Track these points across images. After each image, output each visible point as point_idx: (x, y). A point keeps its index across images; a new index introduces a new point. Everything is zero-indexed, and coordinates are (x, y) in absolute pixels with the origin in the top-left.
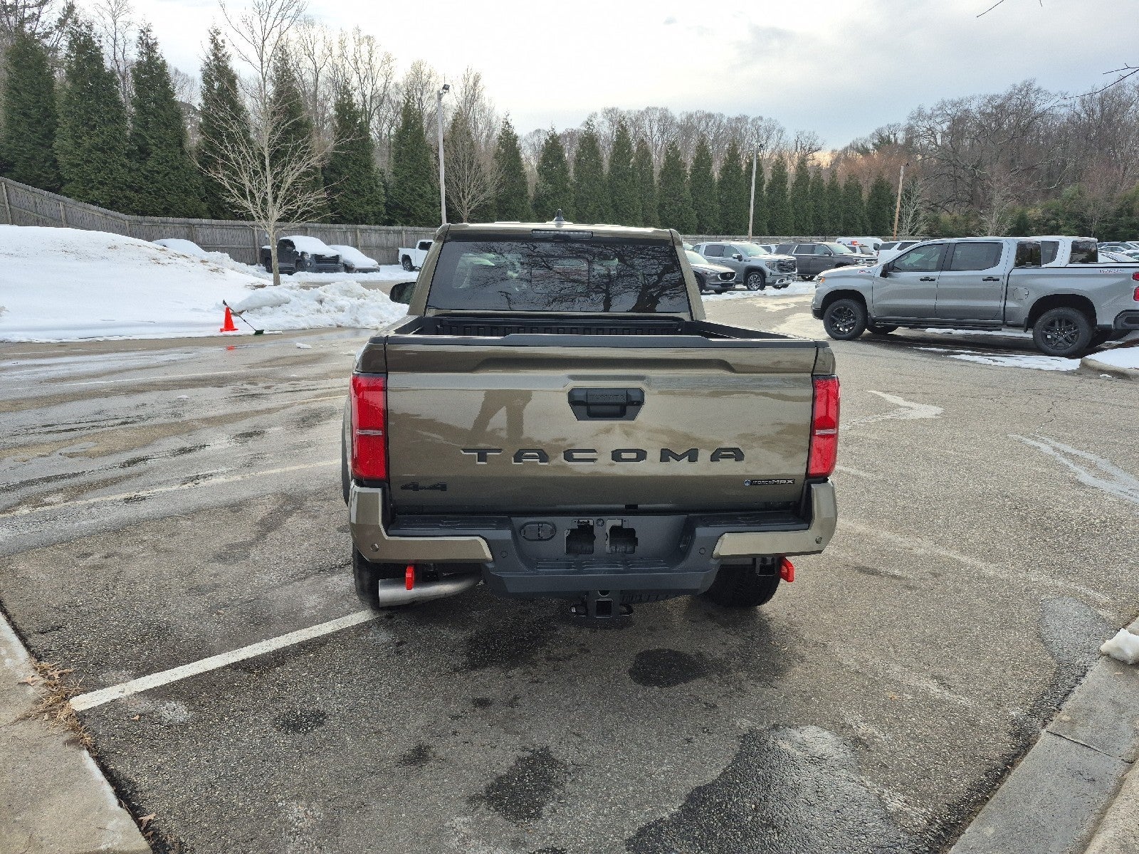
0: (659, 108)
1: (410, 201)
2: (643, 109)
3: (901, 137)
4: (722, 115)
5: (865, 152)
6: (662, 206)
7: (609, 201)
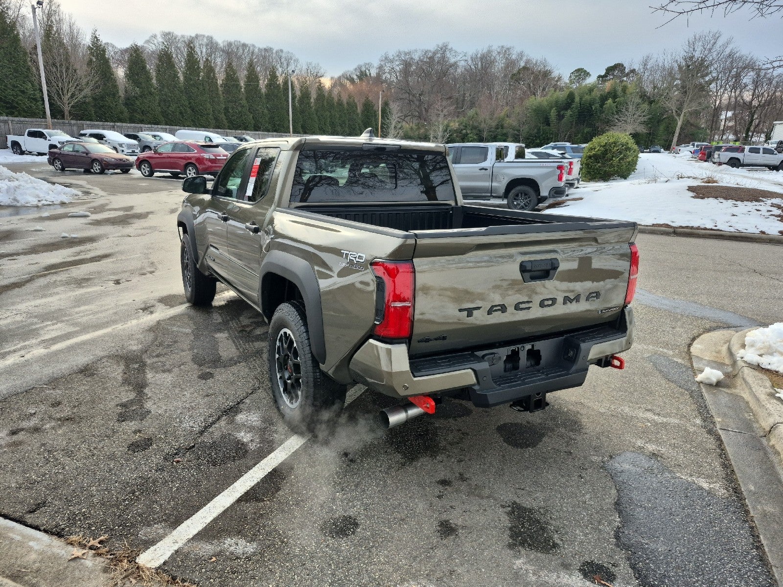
0: (206, 36)
1: (13, 95)
2: (193, 35)
3: (374, 73)
4: (253, 45)
5: (352, 80)
6: (226, 109)
7: (187, 103)
